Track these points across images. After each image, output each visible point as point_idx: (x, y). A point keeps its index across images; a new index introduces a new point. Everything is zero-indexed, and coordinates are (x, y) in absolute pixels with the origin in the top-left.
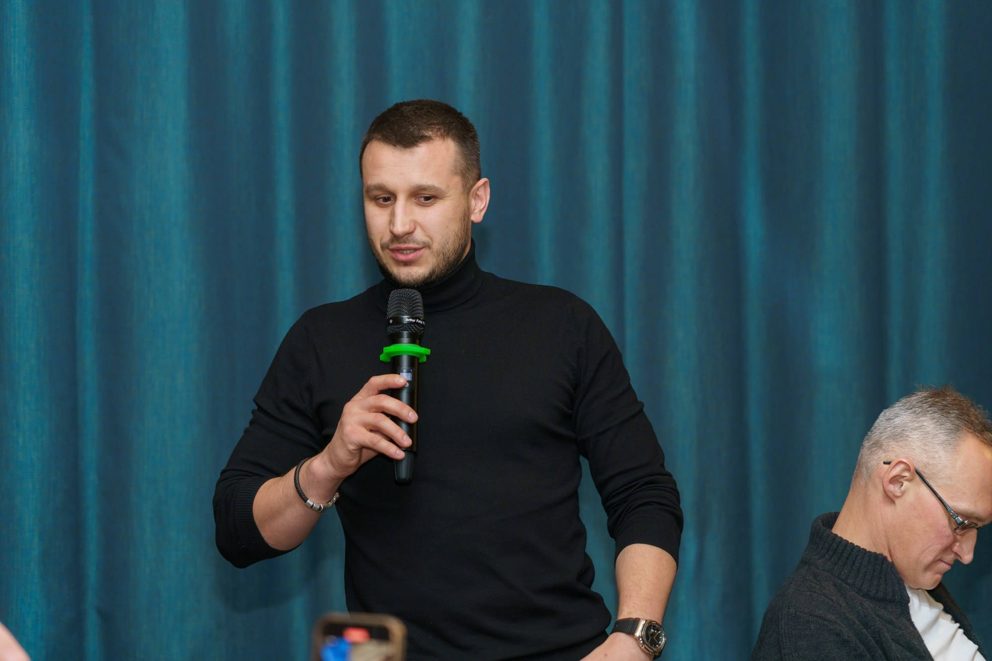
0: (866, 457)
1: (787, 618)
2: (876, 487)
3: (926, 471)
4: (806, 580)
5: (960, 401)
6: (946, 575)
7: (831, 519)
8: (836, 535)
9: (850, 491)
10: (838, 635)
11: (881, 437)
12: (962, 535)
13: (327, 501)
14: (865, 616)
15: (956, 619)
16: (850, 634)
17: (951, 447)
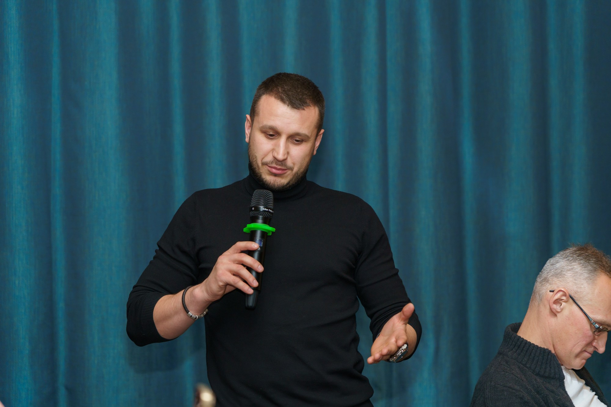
0: (539, 288)
1: (489, 388)
2: (545, 306)
3: (576, 296)
4: (501, 364)
5: (596, 253)
6: (588, 360)
7: (516, 327)
8: (520, 337)
9: (529, 309)
10: (521, 398)
11: (548, 276)
12: (598, 336)
13: (200, 314)
14: (538, 387)
15: (593, 390)
16: (529, 398)
17: (591, 281)
